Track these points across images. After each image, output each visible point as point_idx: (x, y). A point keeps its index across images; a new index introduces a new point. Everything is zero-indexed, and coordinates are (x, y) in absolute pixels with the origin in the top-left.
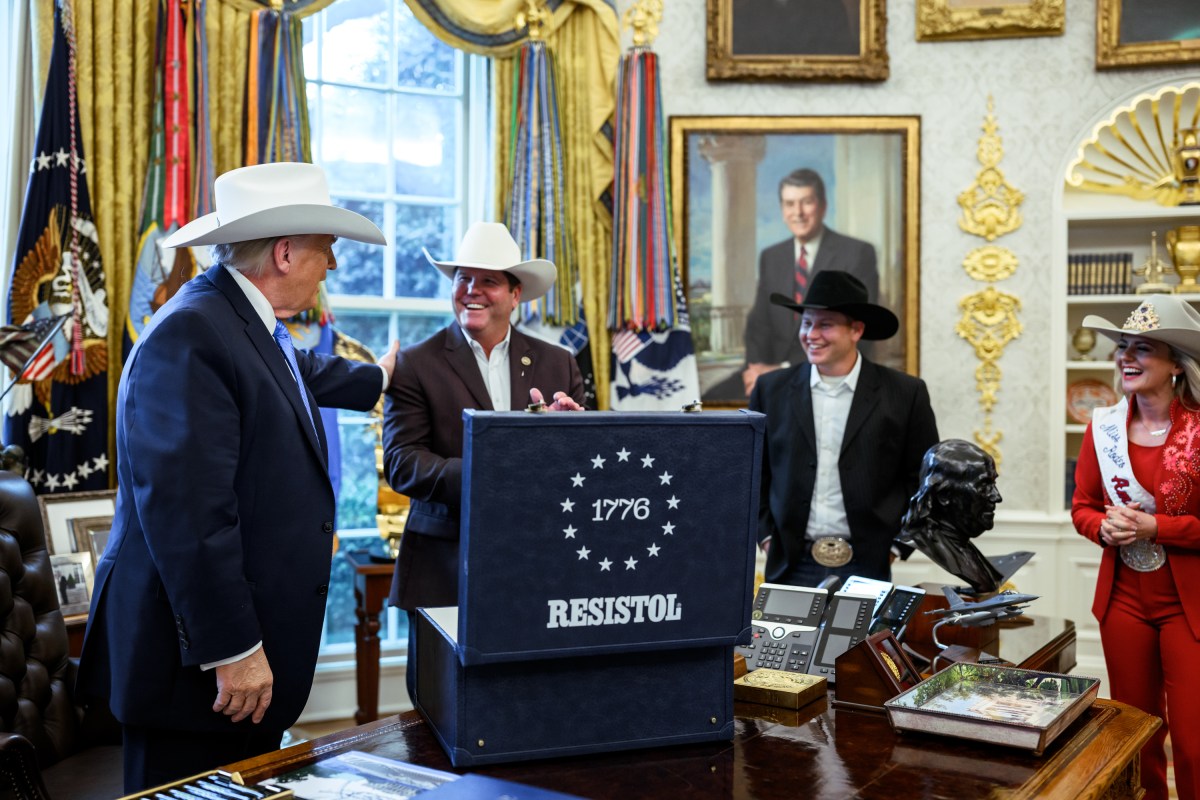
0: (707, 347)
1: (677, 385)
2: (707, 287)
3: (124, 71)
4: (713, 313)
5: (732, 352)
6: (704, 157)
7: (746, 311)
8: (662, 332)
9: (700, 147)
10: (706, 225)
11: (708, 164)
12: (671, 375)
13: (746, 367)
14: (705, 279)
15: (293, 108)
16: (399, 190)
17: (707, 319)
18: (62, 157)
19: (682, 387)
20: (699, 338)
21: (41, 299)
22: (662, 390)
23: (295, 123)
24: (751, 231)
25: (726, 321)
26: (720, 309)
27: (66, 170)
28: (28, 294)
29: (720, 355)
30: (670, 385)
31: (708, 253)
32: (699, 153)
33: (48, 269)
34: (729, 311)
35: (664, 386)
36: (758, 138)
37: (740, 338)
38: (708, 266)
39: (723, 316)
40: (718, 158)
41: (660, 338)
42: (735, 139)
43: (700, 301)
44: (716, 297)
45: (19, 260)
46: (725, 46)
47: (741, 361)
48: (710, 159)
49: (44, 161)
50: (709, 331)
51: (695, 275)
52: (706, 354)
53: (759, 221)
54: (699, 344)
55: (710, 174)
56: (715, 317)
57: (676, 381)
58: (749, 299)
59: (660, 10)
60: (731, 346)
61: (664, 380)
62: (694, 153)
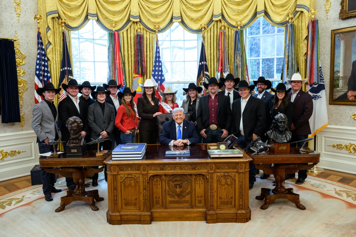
0: (338, 87)
1: (319, 97)
2: (339, 72)
3: (215, 46)
4: (340, 78)
5: (344, 88)
6: (339, 39)
7: (348, 78)
8: (316, 84)
9: (338, 37)
10: (339, 56)
11: (340, 41)
12: (318, 94)
13: (348, 92)
14: (338, 70)
15: (240, 47)
16: (277, 55)
17: (339, 80)
18: (203, 63)
19: (320, 97)
20: (336, 85)
21: (201, 85)
22: (316, 98)
23: (240, 50)
24: (350, 57)
25: (343, 80)
26: (341, 77)
27: (203, 65)
28: (199, 84)
29: (342, 89)
30: (318, 97)
31: (339, 64)
32: (338, 38)
33: (201, 80)
34: (344, 78)
35: (317, 97)
36: (353, 32)
37: (347, 84)
38: (339, 66)
39: (342, 79)
40: (342, 39)
41: (316, 86)
42: (347, 33)
43: (337, 75)
44: (341, 74)
45: (197, 79)
46: (346, 10)
47: (347, 90)
48: (340, 40)
49: (200, 64)
50: (339, 83)
51: (336, 69)
52: (338, 88)
53: (352, 54)
54: (336, 86)
55: (340, 43)
56: (341, 79)
57: (319, 96)
58: (349, 74)
59: (330, 4)
60: (344, 86)
61: (317, 95)
62: (337, 39)
